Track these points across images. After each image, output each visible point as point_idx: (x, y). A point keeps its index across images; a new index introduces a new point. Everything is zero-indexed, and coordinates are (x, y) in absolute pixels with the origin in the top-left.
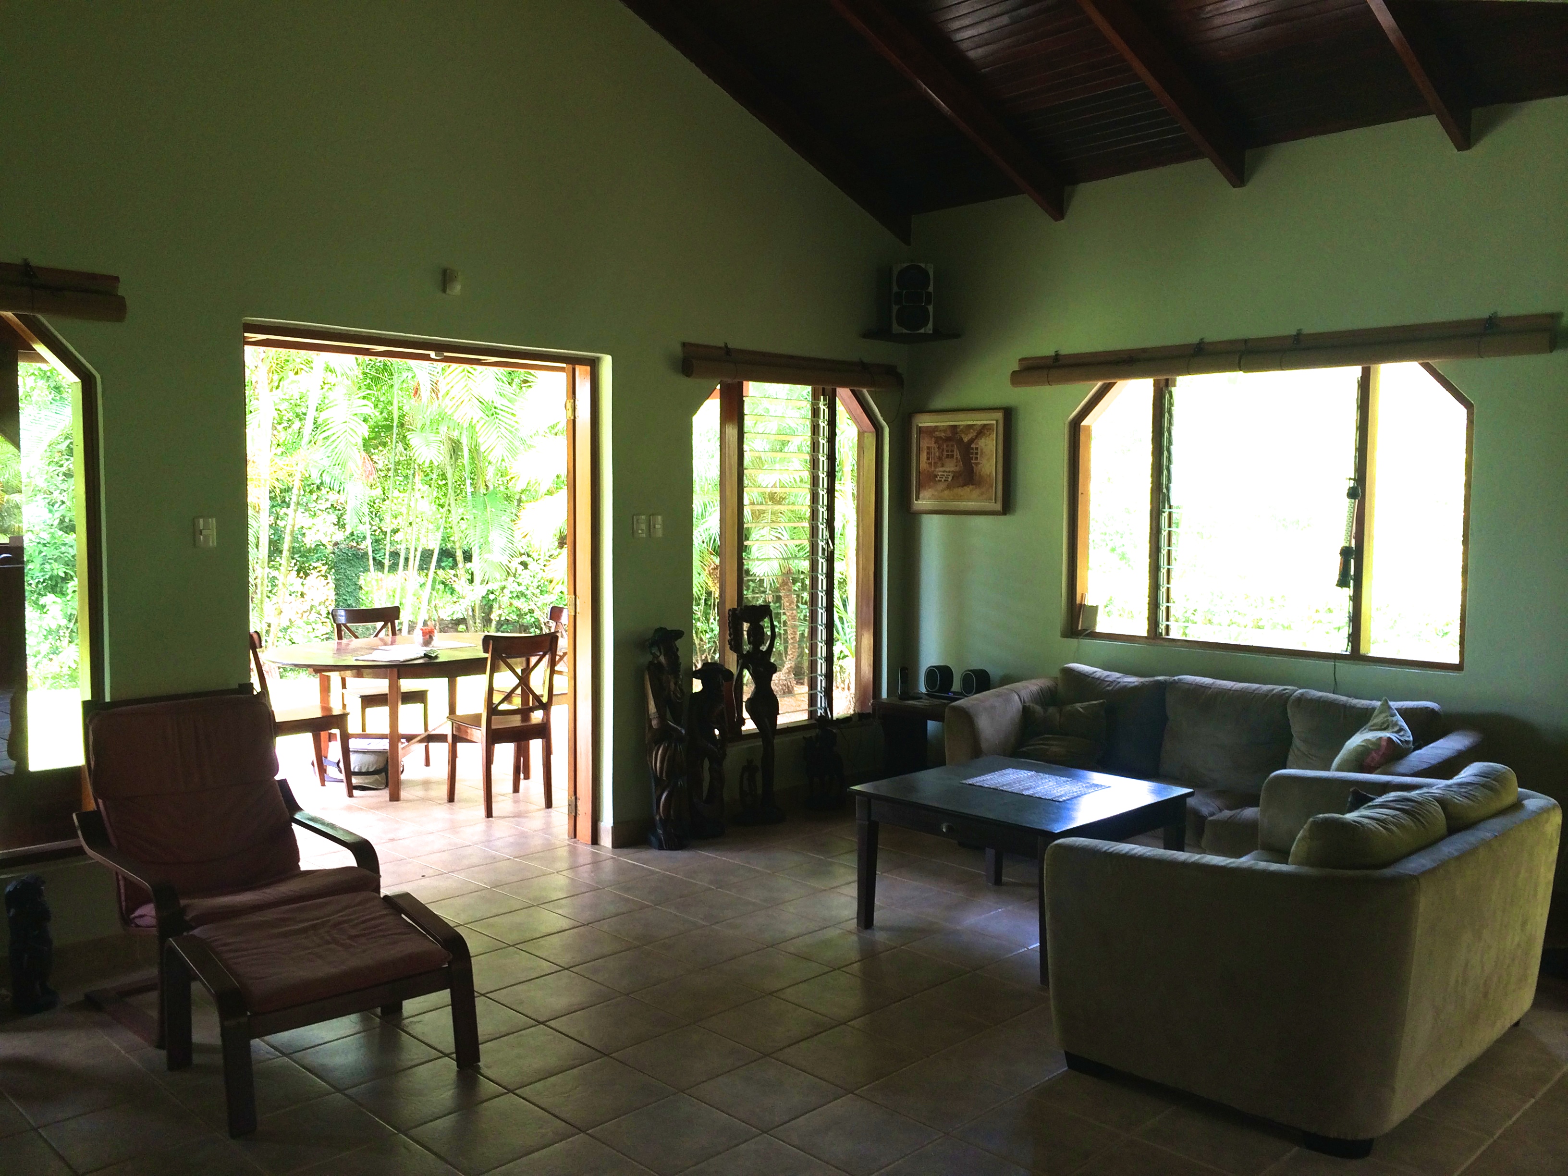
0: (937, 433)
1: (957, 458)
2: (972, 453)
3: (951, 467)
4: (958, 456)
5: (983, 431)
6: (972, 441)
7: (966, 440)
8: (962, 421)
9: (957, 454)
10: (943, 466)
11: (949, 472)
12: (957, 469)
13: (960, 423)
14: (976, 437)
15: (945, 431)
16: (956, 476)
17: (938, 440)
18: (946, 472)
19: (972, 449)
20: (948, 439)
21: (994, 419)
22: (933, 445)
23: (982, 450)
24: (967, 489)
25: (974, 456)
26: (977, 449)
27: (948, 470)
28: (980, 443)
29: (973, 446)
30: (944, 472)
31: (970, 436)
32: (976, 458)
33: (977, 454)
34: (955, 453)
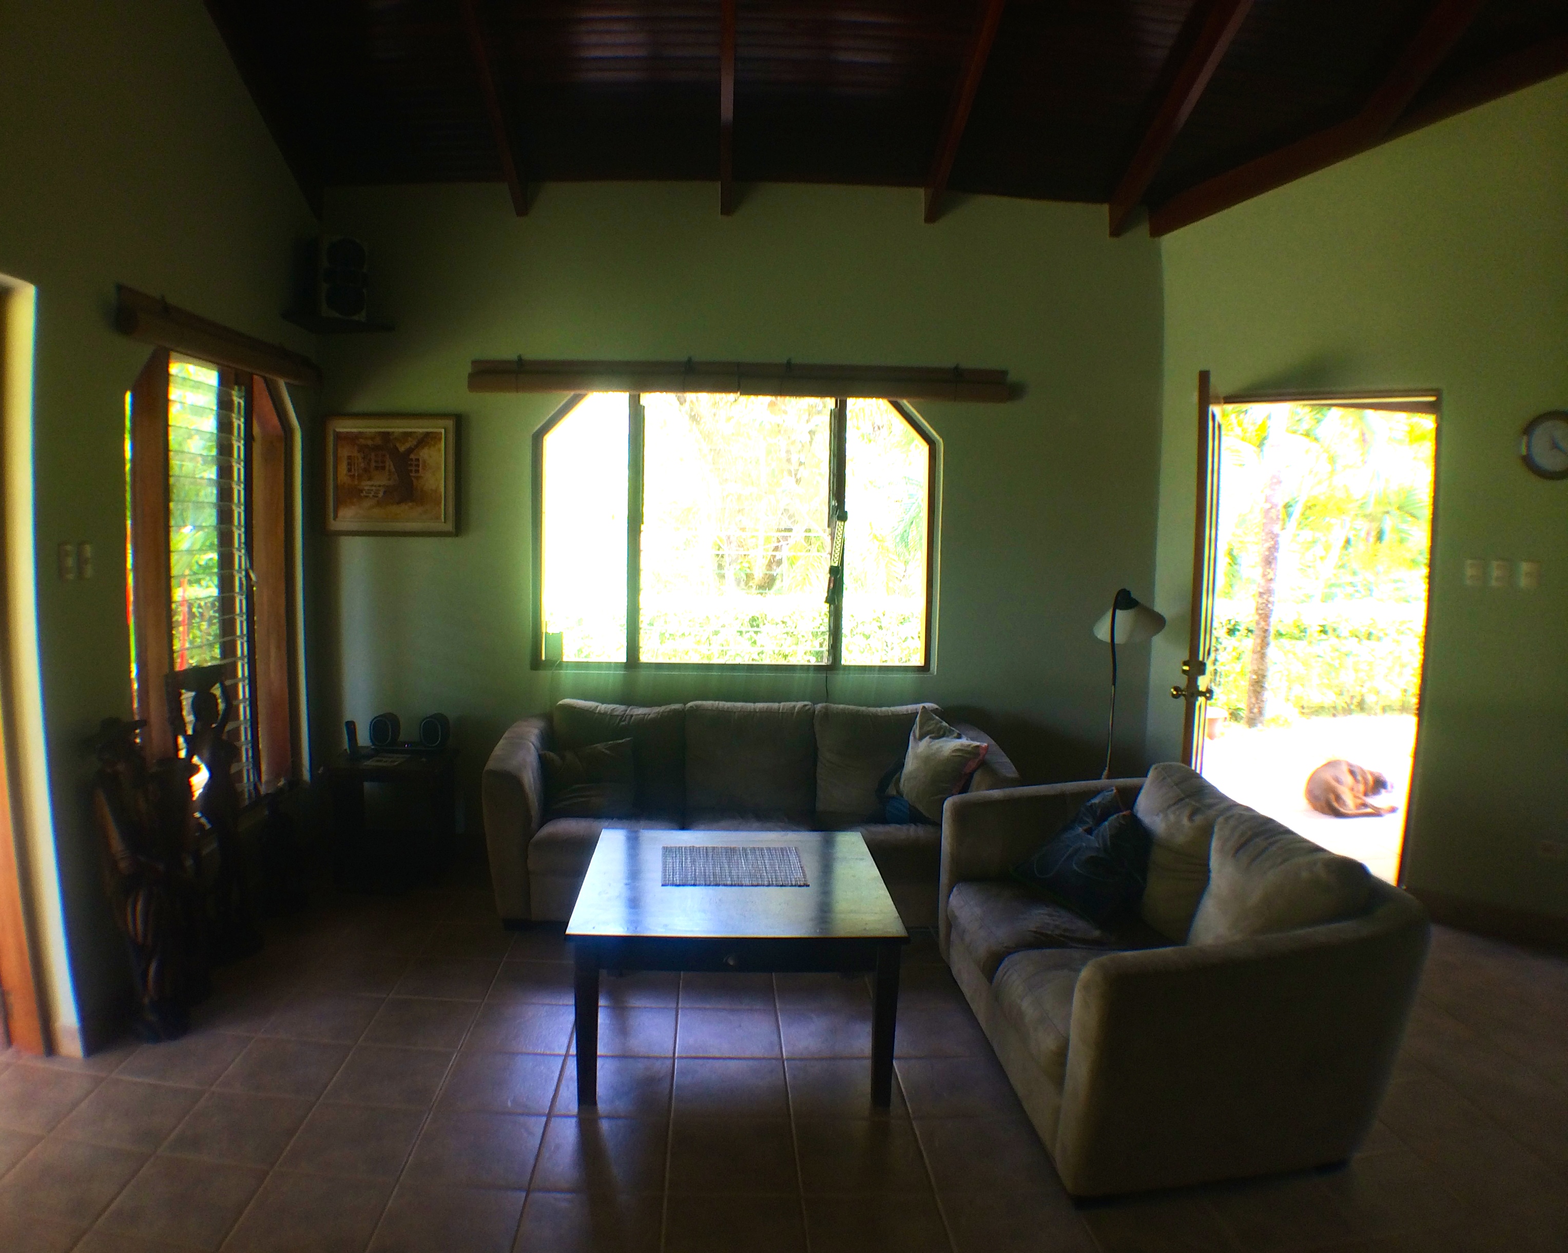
0: (361, 440)
1: (389, 471)
2: (411, 465)
3: (381, 480)
4: (392, 467)
5: (427, 440)
6: (410, 451)
7: (402, 449)
8: (397, 427)
9: (389, 464)
10: (370, 479)
11: (380, 486)
12: (391, 483)
13: (396, 430)
14: (416, 446)
15: (372, 439)
16: (388, 491)
17: (362, 448)
18: (375, 486)
19: (412, 460)
20: (376, 448)
21: (441, 428)
22: (356, 454)
23: (424, 462)
24: (404, 507)
25: (413, 468)
26: (418, 460)
27: (378, 483)
28: (421, 454)
29: (412, 456)
30: (372, 486)
31: (408, 445)
32: (417, 471)
33: (418, 466)
34: (387, 464)
